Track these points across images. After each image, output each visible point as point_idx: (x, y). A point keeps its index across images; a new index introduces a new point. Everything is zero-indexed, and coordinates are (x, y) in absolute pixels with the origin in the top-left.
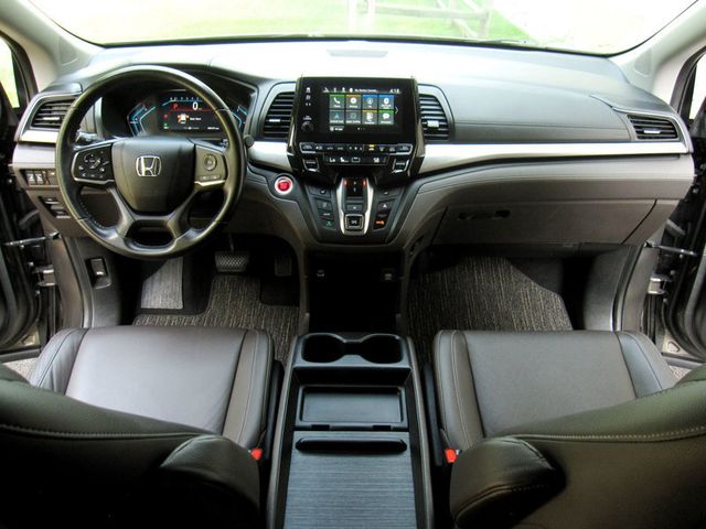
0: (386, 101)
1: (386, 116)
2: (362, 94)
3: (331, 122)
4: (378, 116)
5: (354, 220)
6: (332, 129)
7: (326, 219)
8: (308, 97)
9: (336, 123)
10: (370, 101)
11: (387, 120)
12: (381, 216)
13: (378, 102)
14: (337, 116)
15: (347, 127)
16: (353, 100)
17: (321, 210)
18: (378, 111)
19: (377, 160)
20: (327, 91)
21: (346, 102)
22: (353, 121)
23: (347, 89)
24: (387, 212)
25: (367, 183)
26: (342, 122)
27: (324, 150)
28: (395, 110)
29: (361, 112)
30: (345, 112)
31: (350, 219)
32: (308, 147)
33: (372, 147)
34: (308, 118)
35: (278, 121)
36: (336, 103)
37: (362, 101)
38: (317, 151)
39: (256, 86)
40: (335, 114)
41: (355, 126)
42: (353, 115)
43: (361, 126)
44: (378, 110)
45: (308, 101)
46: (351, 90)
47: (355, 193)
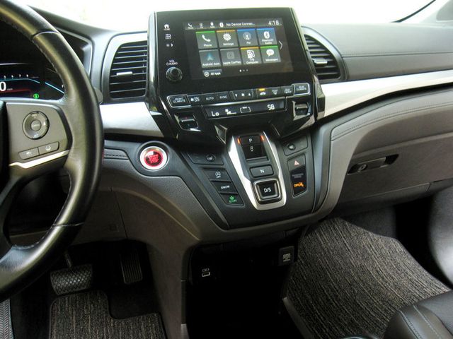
0: (267, 34)
1: (270, 52)
2: (236, 29)
3: (204, 65)
4: (261, 54)
5: (266, 186)
6: (206, 74)
8: (168, 36)
9: (210, 66)
10: (247, 37)
11: (271, 57)
12: (297, 176)
13: (257, 37)
14: (210, 58)
15: (225, 70)
16: (227, 37)
17: (218, 183)
18: (260, 48)
19: (272, 107)
20: (190, 27)
21: (217, 39)
22: (231, 61)
23: (217, 24)
24: (302, 169)
25: (265, 138)
26: (218, 64)
27: (203, 102)
28: (279, 45)
29: (239, 49)
30: (219, 51)
31: (262, 186)
32: (179, 100)
33: (262, 92)
34: (173, 62)
35: (131, 73)
36: (206, 41)
37: (237, 37)
38: (193, 103)
39: (89, 38)
40: (206, 56)
41: (236, 68)
42: (230, 55)
43: (243, 67)
44: (259, 46)
45: (169, 42)
46: (221, 25)
47: (253, 153)
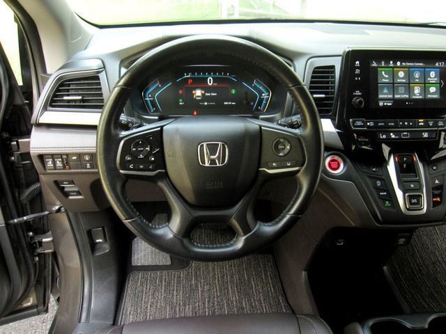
0: (433, 74)
1: (433, 89)
2: (409, 67)
3: (380, 96)
4: (425, 90)
5: (414, 199)
6: (381, 104)
7: (384, 199)
8: (358, 71)
9: (385, 97)
10: (417, 75)
11: (433, 93)
12: (436, 192)
13: (425, 76)
14: (385, 91)
15: (396, 101)
16: (401, 74)
17: (379, 190)
18: (425, 85)
19: (426, 135)
20: (375, 64)
21: (394, 75)
22: (401, 95)
23: (395, 63)
24: (440, 187)
25: (416, 158)
26: (391, 96)
27: (376, 126)
28: (440, 84)
29: (408, 86)
30: (393, 86)
31: (411, 197)
32: (359, 123)
33: (421, 122)
34: (358, 93)
35: (323, 96)
36: (384, 76)
37: (409, 75)
38: (369, 127)
39: (292, 61)
40: (383, 87)
41: (403, 101)
42: (401, 90)
43: (409, 100)
44: (425, 83)
45: (358, 75)
46: (399, 64)
47: (406, 170)
